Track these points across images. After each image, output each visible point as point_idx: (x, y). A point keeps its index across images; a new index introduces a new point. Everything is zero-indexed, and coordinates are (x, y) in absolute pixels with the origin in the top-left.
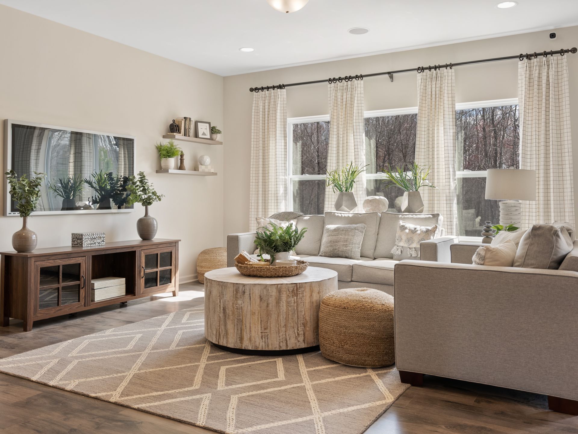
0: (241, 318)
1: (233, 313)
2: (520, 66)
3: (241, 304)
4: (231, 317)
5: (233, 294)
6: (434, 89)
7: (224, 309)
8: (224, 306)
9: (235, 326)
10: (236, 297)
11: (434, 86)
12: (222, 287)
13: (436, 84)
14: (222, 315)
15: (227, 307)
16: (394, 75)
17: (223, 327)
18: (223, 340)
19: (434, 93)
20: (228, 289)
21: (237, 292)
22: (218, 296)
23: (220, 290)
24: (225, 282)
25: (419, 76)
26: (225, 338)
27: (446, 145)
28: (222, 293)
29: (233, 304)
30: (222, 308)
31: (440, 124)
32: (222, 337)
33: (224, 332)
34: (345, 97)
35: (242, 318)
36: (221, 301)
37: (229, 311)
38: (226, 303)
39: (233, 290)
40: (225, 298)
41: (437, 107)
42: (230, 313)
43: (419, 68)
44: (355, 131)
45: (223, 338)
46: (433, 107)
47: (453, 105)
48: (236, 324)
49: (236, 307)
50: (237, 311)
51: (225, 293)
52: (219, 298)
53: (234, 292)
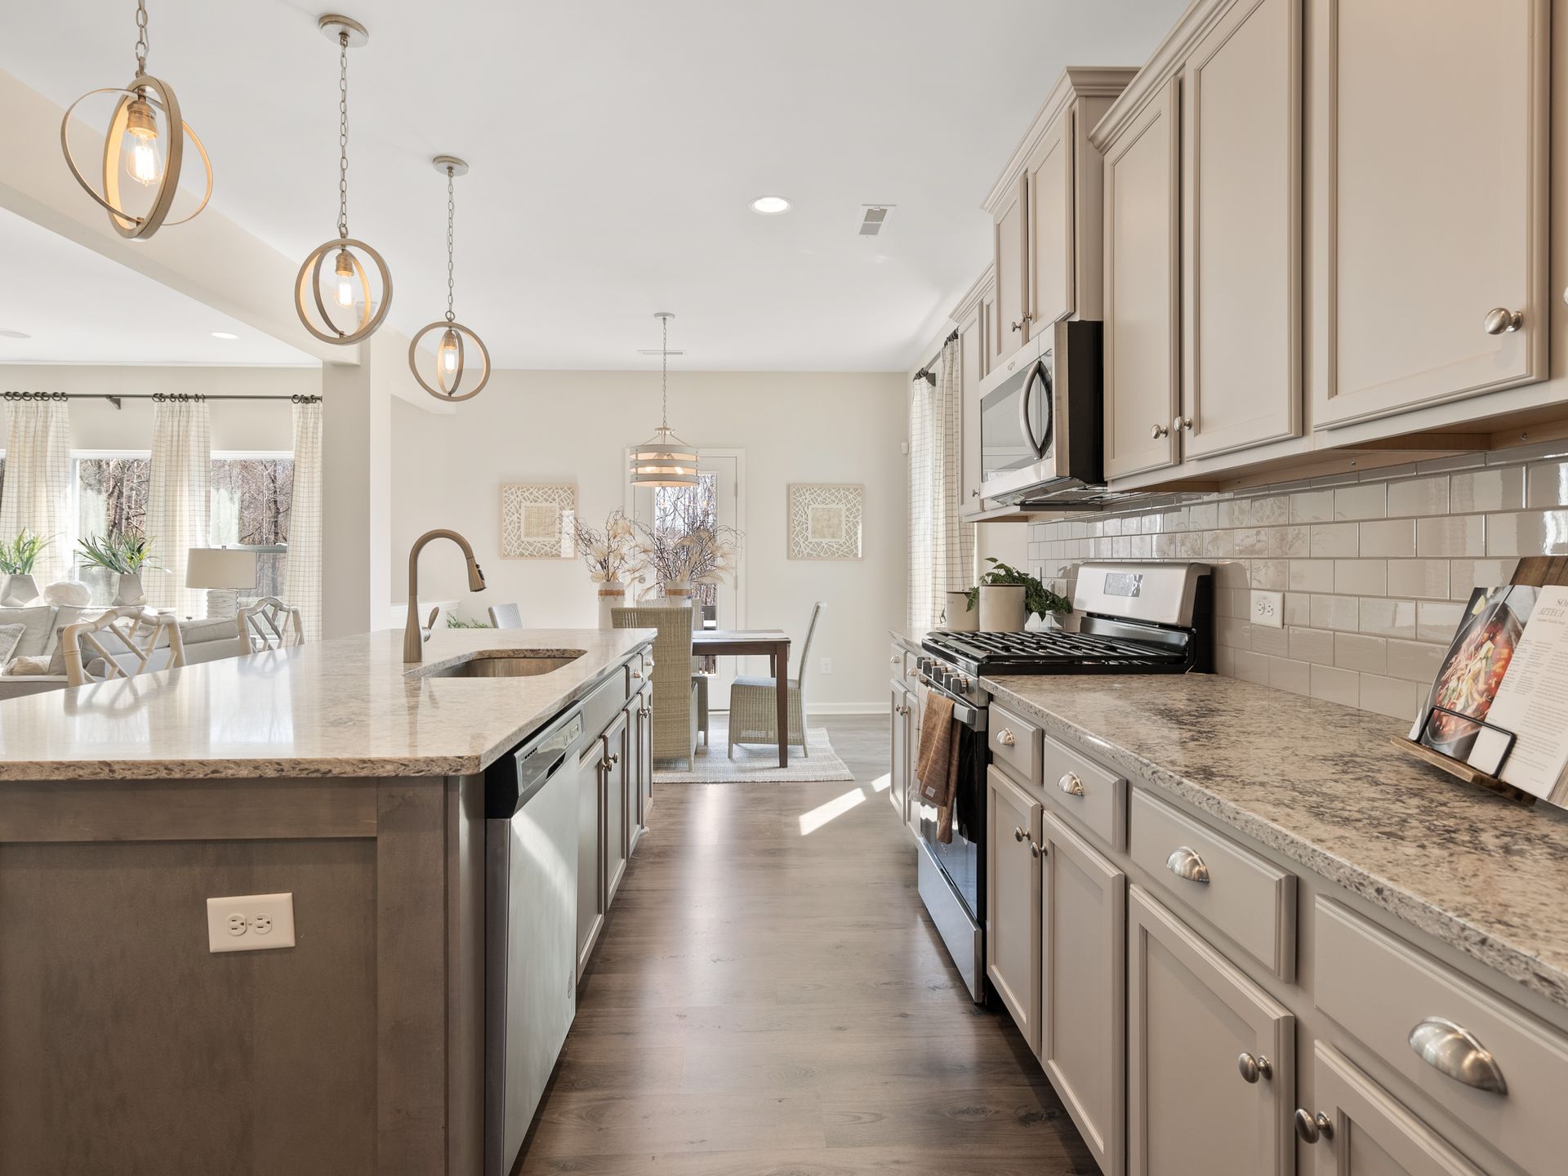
2: (294, 410)
6: (175, 428)
11: (176, 424)
13: (179, 421)
16: (122, 400)
19: (175, 433)
25: (156, 405)
27: (192, 508)
31: (184, 478)
34: (32, 425)
41: (180, 453)
43: (155, 396)
44: (49, 479)
46: (174, 453)
47: (207, 453)
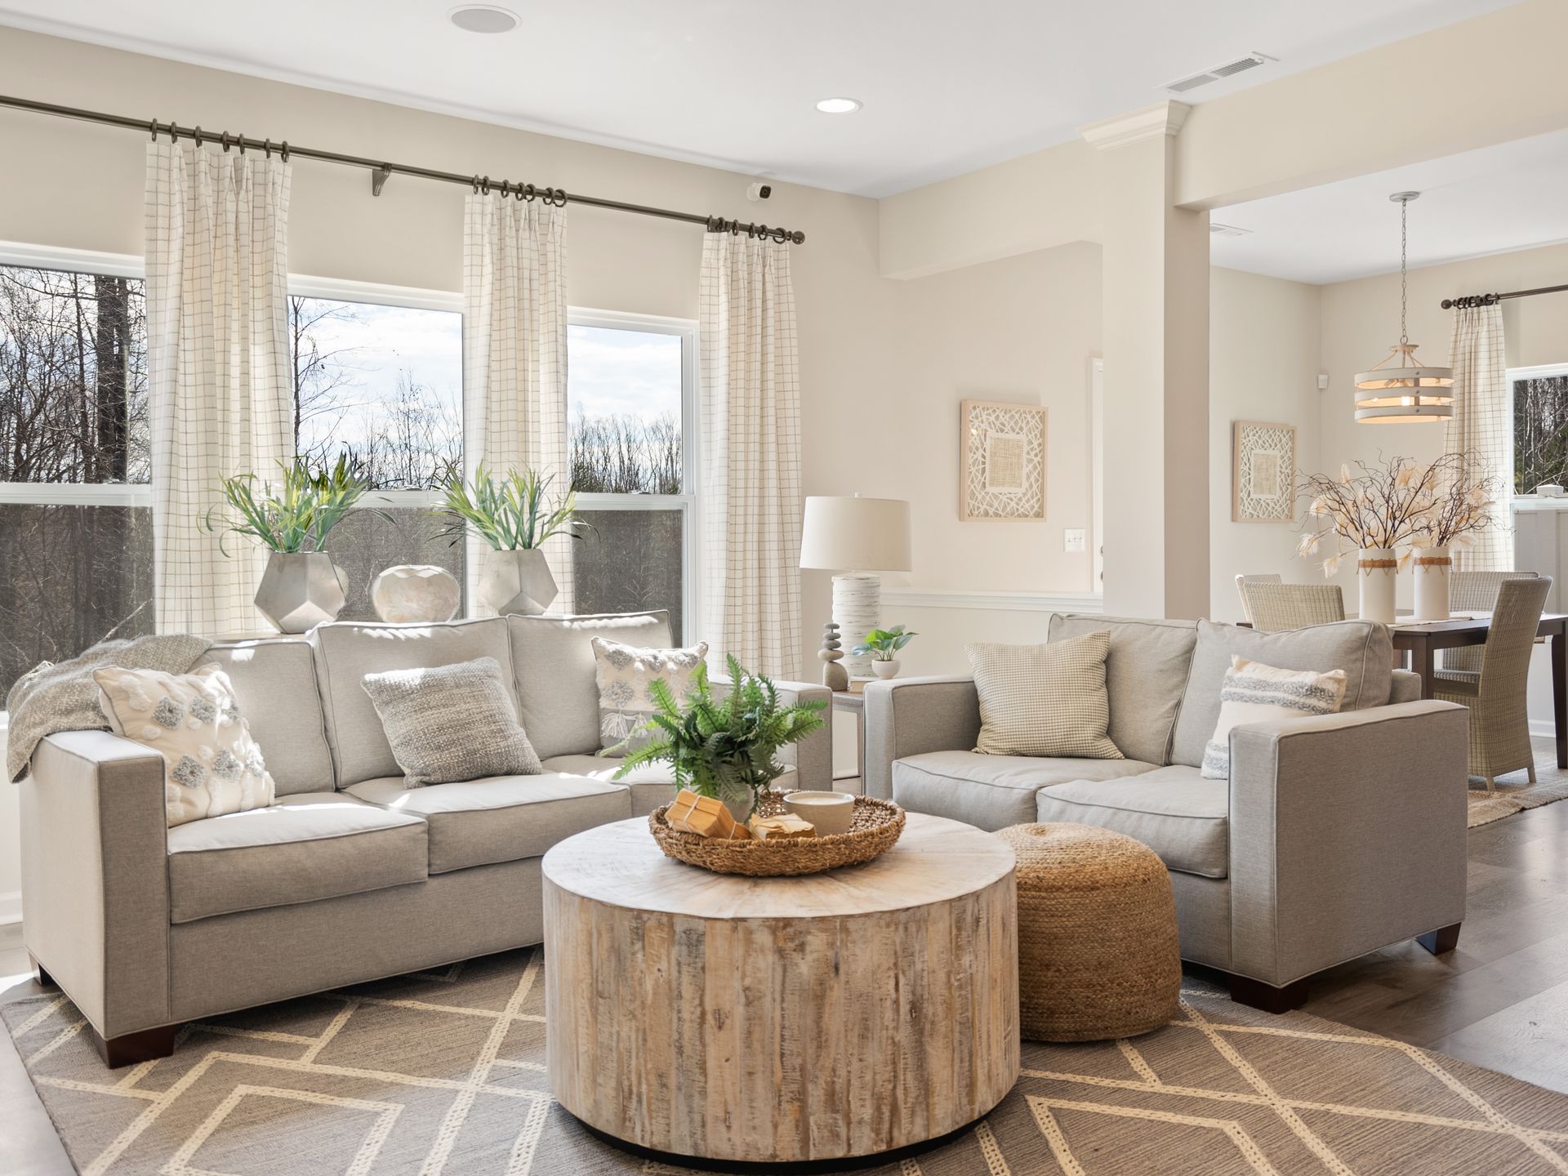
0: (970, 1014)
1: (949, 1007)
3: (970, 966)
4: (942, 1027)
5: (948, 940)
7: (915, 1008)
8: (913, 993)
9: (954, 1051)
10: (959, 947)
12: (906, 929)
14: (904, 1036)
15: (926, 997)
17: (909, 1076)
18: (912, 1123)
20: (930, 929)
21: (959, 929)
22: (885, 966)
23: (898, 941)
24: (919, 907)
26: (919, 1113)
28: (904, 950)
29: (949, 974)
30: (904, 1008)
32: (904, 1113)
33: (913, 1093)
35: (973, 1013)
36: (902, 981)
37: (934, 1009)
38: (925, 982)
39: (948, 924)
40: (919, 966)
42: (940, 1009)
45: (913, 1114)
48: (956, 1044)
49: (956, 984)
50: (960, 995)
51: (917, 947)
52: (892, 974)
53: (951, 933)
